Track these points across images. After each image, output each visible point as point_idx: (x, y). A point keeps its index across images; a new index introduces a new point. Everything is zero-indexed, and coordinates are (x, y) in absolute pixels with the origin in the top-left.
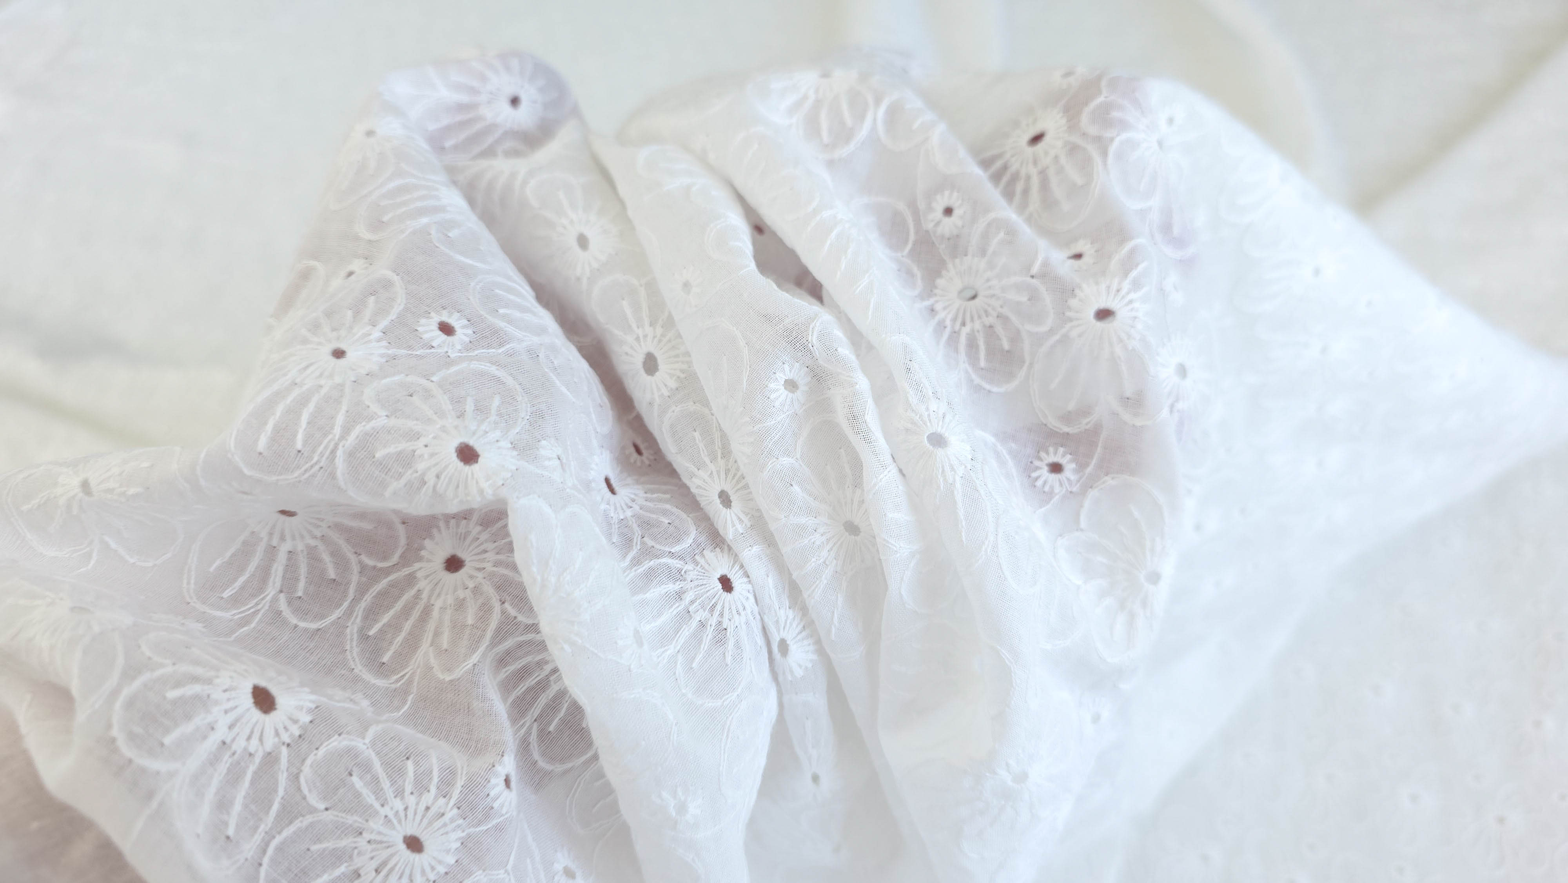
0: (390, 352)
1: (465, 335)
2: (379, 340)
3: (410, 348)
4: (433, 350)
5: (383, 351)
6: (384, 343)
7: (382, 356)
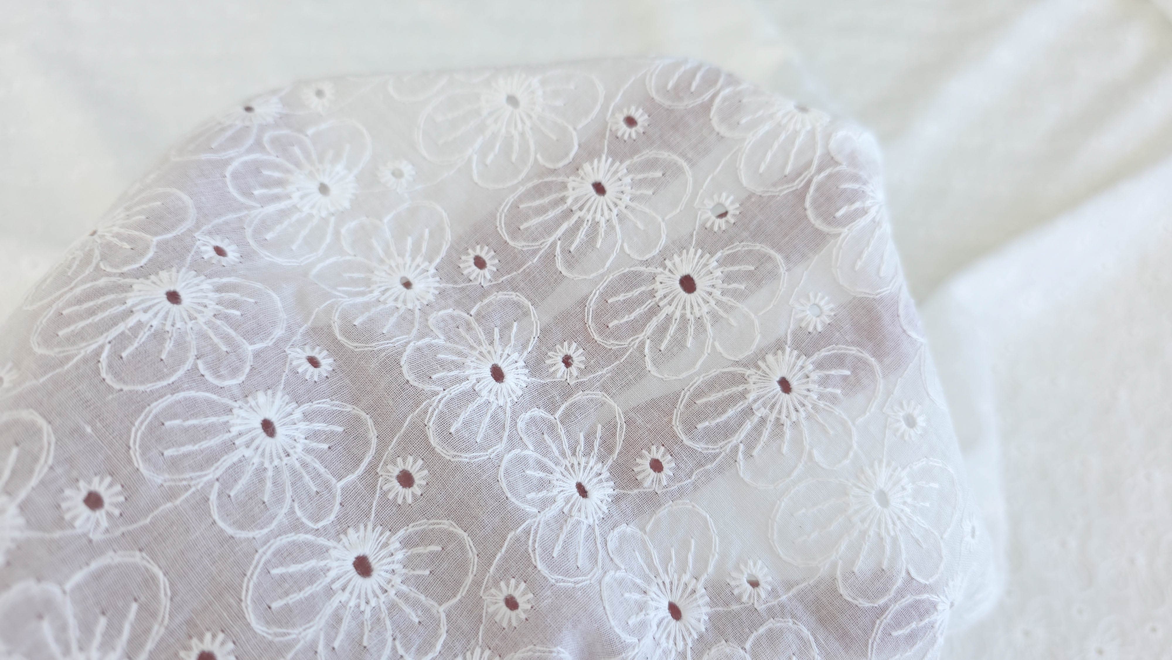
0: (441, 286)
1: (493, 265)
2: (434, 276)
3: (455, 282)
4: (471, 283)
5: (437, 285)
6: (438, 279)
7: (436, 288)
